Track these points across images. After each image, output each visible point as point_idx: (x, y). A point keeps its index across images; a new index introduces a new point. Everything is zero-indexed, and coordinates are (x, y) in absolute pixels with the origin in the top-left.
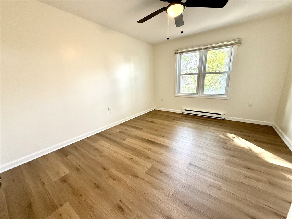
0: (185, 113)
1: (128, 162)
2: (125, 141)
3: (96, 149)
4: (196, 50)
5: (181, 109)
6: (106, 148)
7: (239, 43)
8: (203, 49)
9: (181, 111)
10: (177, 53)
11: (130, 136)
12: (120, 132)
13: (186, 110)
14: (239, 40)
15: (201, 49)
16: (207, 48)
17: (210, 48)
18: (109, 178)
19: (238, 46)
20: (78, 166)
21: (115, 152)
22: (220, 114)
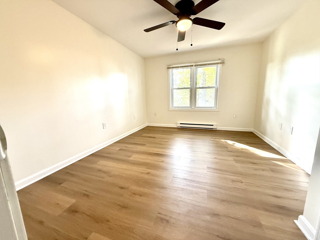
0: (181, 127)
1: (146, 177)
2: (130, 158)
3: (99, 170)
4: (188, 66)
5: (176, 124)
6: (111, 167)
7: (223, 63)
8: (194, 66)
9: (175, 125)
10: (170, 68)
11: (134, 152)
12: (119, 150)
13: (181, 124)
14: (223, 60)
15: (193, 66)
16: (198, 65)
17: (200, 65)
18: (133, 195)
19: (222, 65)
20: (85, 192)
21: (125, 169)
22: (213, 125)
